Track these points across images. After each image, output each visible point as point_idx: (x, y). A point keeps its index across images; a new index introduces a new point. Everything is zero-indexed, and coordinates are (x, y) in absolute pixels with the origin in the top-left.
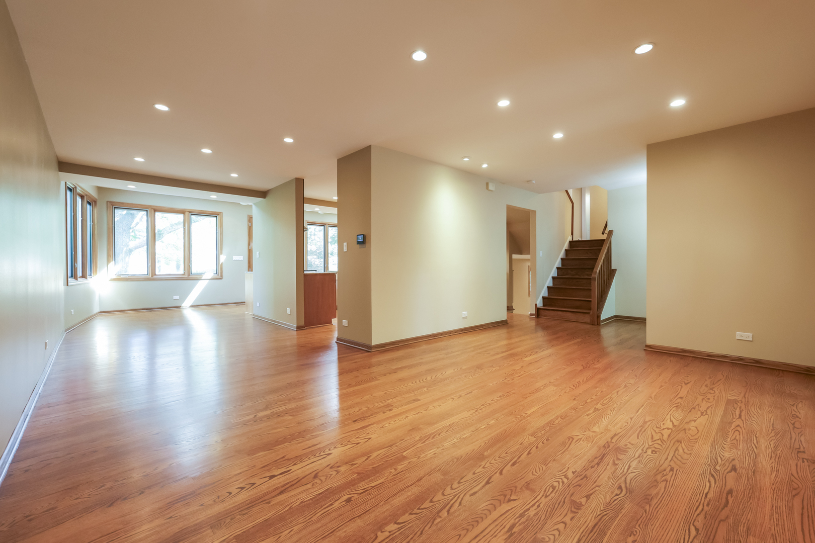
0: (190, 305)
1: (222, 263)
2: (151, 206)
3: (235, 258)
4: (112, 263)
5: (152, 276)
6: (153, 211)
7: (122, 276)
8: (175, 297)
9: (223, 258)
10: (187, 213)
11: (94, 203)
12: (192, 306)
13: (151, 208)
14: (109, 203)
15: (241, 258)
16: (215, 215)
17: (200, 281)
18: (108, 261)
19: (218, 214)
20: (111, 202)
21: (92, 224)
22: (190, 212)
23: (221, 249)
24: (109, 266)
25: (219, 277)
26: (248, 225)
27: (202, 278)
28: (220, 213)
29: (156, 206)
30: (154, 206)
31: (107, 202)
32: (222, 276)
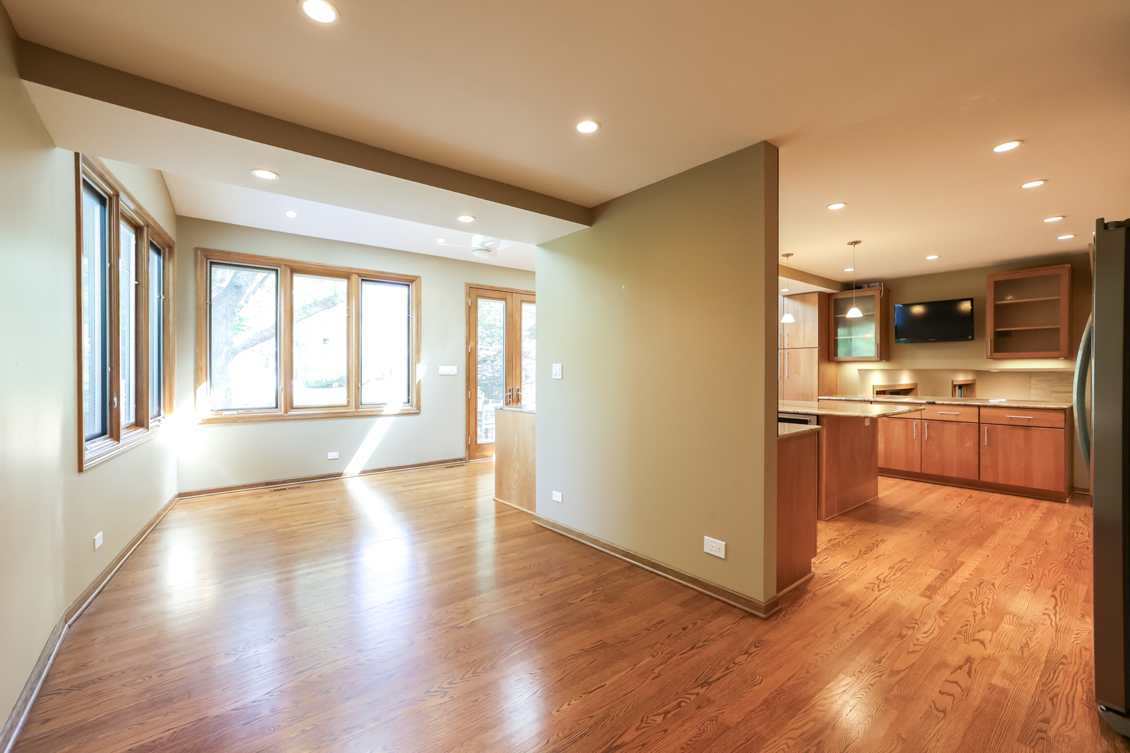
0: (361, 469)
1: (420, 381)
2: (285, 260)
3: (444, 370)
4: (204, 385)
5: (286, 412)
6: (289, 270)
7: (225, 413)
8: (331, 455)
9: (421, 371)
10: (354, 277)
11: (167, 250)
12: (364, 472)
13: (286, 265)
14: (199, 252)
15: (452, 370)
16: (407, 281)
17: (379, 420)
18: (197, 381)
19: (412, 281)
20: (203, 250)
21: (162, 297)
22: (360, 275)
23: (418, 351)
24: (198, 390)
25: (414, 409)
26: (467, 304)
27: (383, 413)
28: (417, 277)
29: (296, 262)
30: (291, 261)
31: (196, 249)
32: (419, 407)
